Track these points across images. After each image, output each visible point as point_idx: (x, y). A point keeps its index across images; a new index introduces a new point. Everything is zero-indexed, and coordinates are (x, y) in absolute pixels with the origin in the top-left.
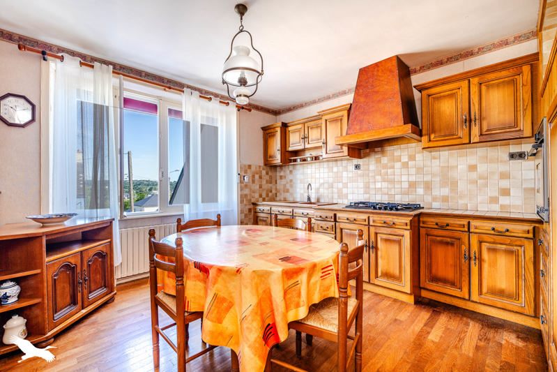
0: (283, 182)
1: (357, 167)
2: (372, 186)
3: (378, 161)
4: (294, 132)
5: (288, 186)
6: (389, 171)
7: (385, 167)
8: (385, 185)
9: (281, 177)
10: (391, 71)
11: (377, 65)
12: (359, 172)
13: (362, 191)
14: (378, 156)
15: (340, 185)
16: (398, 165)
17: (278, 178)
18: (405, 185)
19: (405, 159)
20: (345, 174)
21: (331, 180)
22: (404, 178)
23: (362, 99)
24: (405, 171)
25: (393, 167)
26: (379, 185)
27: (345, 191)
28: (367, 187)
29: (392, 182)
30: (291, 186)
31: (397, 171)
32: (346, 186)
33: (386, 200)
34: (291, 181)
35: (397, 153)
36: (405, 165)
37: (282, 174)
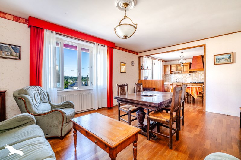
0: (168, 78)
1: (190, 75)
2: (193, 79)
3: (195, 74)
4: (173, 67)
5: (169, 79)
6: (198, 76)
7: (197, 75)
8: (197, 79)
9: (167, 77)
10: (200, 58)
11: (197, 56)
12: (190, 76)
13: (191, 80)
14: (195, 73)
15: (185, 79)
16: (200, 75)
17: (166, 77)
18: (201, 79)
19: (201, 74)
20: (186, 76)
21: (183, 78)
22: (201, 77)
23: (194, 63)
24: (201, 76)
25: (198, 75)
26: (195, 79)
27: (186, 80)
28: (192, 79)
29: (198, 78)
30: (171, 79)
31: (200, 76)
32: (187, 79)
33: (197, 81)
34: (171, 77)
35: (200, 72)
36: (201, 75)
37: (167, 76)
